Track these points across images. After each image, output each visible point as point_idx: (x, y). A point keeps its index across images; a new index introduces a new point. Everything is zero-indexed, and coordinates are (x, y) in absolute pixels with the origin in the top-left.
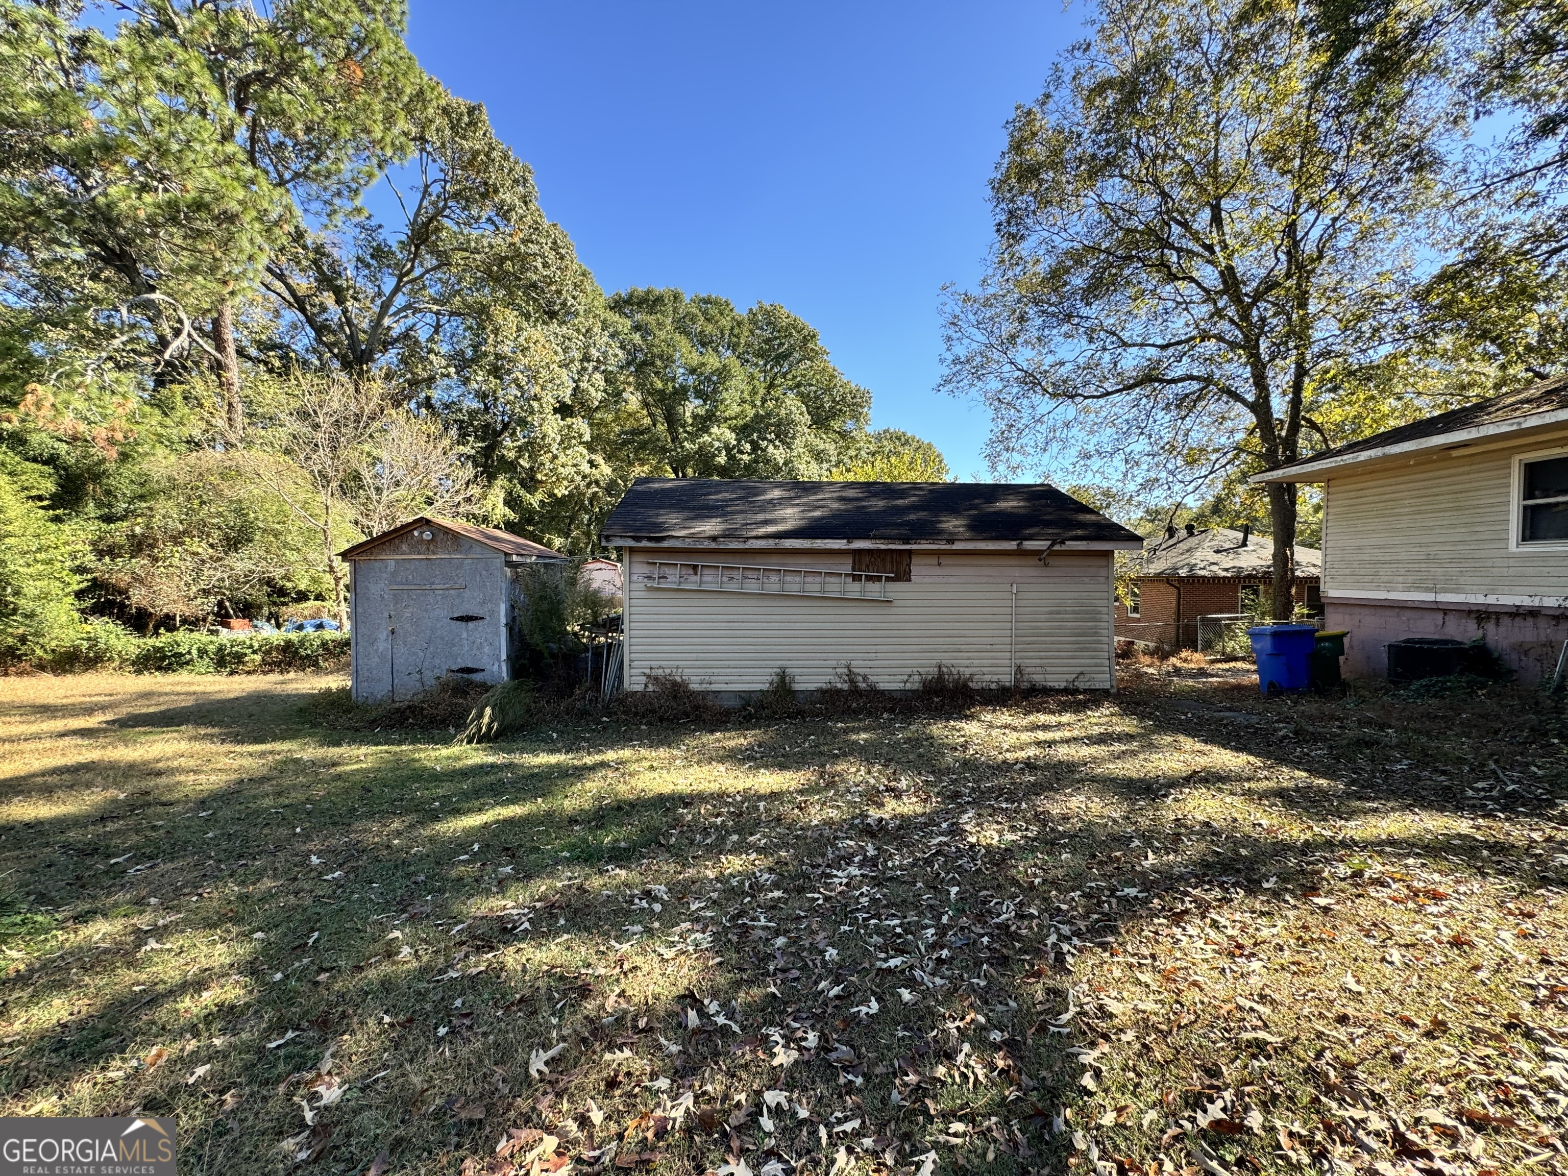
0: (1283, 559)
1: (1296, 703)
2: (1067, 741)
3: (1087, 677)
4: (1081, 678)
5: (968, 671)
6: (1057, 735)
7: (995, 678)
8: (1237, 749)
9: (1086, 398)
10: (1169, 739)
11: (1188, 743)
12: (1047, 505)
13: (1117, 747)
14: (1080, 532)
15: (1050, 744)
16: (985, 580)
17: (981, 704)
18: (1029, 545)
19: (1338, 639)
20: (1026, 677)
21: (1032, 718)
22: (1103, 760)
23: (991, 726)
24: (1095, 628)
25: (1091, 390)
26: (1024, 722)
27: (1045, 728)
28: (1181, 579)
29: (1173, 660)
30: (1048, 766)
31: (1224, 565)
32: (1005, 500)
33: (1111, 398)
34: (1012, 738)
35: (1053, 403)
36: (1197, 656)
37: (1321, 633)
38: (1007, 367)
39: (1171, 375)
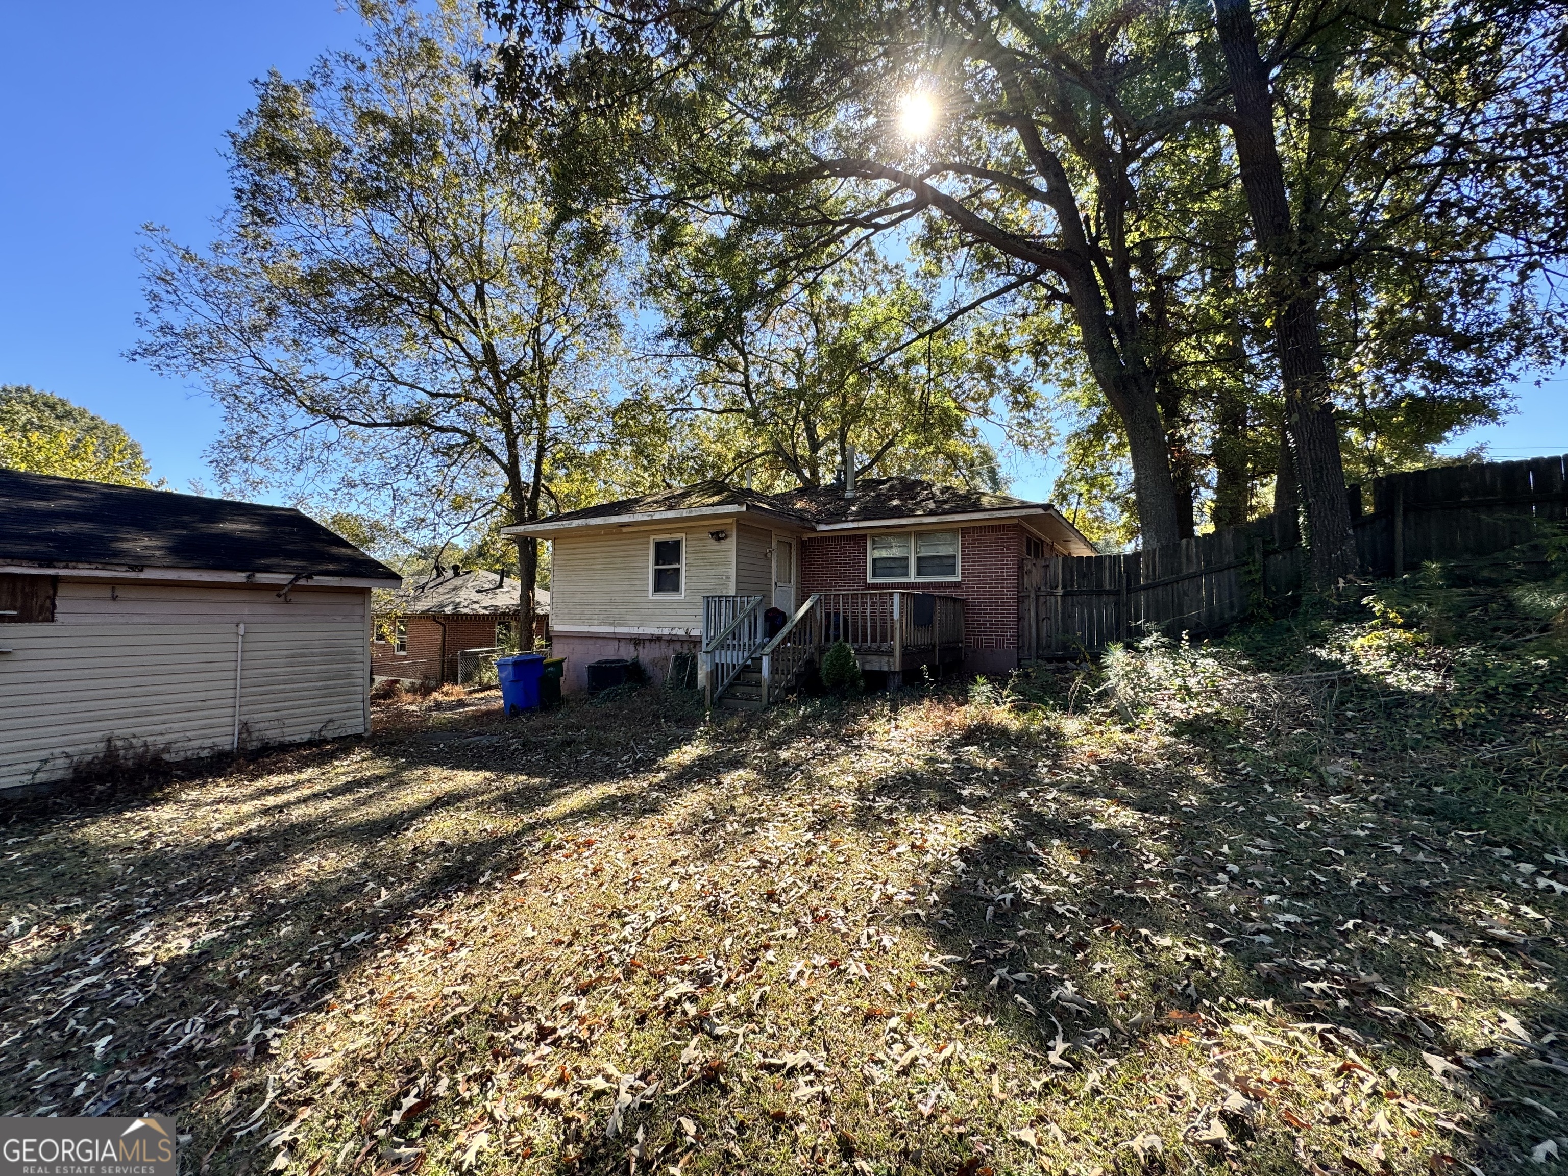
0: (527, 598)
1: (528, 719)
2: (305, 800)
3: (337, 724)
4: (331, 726)
5: (161, 740)
6: (292, 796)
7: (208, 743)
8: (478, 769)
9: (351, 422)
10: (420, 772)
11: (436, 773)
12: (292, 534)
13: (364, 792)
14: (331, 567)
15: (280, 808)
16: (196, 619)
17: (182, 779)
18: (263, 578)
19: (559, 664)
20: (254, 736)
21: (260, 783)
22: (347, 809)
23: (197, 804)
24: (349, 669)
25: (358, 416)
26: (250, 790)
27: (278, 790)
28: (447, 617)
29: (435, 695)
30: (275, 835)
31: (484, 604)
32: (232, 521)
33: (379, 430)
34: (229, 812)
35: (309, 419)
36: (457, 688)
37: (548, 660)
38: (250, 361)
39: (440, 423)
